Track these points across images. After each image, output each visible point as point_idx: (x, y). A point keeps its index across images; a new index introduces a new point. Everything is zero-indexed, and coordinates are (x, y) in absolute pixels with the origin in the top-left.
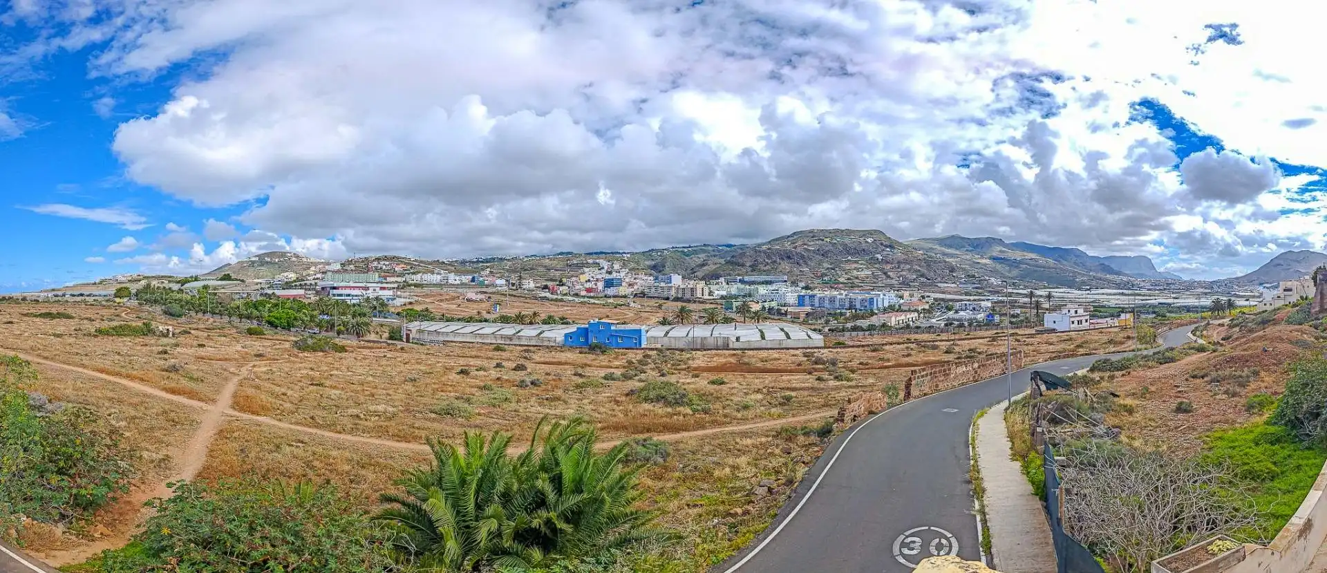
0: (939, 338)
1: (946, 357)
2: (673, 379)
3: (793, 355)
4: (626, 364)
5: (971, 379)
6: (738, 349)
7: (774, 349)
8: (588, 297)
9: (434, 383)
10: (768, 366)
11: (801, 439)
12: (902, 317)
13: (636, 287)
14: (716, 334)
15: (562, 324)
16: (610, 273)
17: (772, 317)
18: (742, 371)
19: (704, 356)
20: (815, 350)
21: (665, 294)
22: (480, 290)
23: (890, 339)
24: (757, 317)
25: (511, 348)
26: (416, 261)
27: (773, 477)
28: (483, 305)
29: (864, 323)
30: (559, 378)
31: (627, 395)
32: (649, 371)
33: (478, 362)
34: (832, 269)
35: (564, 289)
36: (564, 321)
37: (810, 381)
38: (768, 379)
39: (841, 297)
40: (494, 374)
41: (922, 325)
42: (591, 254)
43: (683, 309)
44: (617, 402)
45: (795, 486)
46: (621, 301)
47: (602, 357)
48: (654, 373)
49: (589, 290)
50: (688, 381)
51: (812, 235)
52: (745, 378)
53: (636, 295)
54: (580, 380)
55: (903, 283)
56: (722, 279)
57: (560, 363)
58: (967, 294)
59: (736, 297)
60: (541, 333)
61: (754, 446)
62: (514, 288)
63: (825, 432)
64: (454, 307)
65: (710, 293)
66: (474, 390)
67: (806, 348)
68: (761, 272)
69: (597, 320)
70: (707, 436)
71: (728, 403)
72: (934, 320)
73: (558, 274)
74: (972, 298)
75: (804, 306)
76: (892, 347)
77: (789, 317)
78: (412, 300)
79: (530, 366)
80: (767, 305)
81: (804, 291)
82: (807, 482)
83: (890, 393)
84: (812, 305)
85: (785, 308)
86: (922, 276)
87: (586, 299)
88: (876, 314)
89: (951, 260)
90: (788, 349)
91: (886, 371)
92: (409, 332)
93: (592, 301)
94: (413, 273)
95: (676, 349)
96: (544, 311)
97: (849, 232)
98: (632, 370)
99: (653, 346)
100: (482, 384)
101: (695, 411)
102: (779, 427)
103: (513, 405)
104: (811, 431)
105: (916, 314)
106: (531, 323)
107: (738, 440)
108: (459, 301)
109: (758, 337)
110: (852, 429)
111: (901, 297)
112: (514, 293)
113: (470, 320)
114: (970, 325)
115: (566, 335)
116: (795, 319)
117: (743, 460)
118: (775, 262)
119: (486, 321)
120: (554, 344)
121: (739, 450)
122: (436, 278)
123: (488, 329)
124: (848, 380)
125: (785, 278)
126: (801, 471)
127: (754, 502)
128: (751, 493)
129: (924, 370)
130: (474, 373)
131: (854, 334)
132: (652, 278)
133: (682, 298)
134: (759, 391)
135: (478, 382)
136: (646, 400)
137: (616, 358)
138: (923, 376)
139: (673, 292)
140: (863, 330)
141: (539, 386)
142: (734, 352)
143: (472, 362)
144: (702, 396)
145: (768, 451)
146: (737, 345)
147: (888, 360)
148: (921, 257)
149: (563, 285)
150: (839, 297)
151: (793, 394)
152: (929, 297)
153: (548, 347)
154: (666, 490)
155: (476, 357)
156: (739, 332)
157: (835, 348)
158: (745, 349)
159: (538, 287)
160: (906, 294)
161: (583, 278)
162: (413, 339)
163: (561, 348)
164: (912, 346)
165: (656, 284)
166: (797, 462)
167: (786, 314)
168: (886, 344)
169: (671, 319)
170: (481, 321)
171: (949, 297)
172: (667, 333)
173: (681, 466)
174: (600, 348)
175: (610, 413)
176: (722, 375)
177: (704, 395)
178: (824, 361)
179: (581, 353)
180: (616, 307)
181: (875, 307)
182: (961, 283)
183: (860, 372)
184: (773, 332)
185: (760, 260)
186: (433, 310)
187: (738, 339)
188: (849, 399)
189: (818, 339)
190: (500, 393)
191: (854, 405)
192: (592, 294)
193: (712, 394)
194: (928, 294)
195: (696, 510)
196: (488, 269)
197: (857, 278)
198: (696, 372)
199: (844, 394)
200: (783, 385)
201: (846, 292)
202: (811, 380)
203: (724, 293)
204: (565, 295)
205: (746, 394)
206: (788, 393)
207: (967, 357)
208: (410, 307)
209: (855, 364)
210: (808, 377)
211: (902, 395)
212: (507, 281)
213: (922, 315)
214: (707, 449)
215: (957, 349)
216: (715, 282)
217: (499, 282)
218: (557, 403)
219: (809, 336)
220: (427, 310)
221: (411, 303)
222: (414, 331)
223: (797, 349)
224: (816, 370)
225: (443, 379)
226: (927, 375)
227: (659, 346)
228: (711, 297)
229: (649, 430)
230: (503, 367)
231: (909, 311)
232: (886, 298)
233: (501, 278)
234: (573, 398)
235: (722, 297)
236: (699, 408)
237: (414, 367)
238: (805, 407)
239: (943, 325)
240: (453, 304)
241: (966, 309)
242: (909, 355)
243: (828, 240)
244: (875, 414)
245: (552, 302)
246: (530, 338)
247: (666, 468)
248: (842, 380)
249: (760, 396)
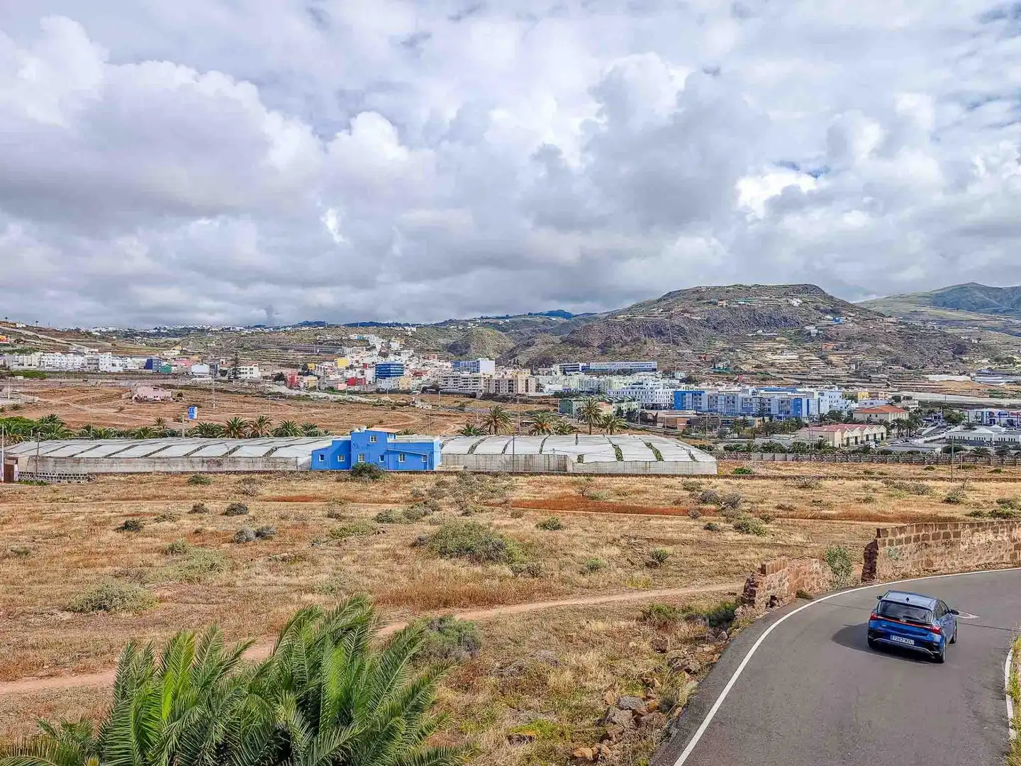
0: (931, 473)
1: (947, 511)
2: (482, 519)
3: (667, 487)
4: (411, 497)
5: (1007, 558)
6: (580, 475)
7: (636, 476)
8: (350, 393)
9: (70, 554)
10: (628, 502)
11: (684, 629)
12: (855, 432)
13: (424, 378)
14: (547, 449)
15: (308, 435)
16: (385, 355)
17: (633, 425)
18: (586, 508)
19: (529, 483)
20: (704, 480)
21: (470, 389)
22: (160, 382)
23: (834, 470)
24: (608, 425)
25: (220, 478)
26: (27, 328)
27: (640, 693)
28: (168, 408)
29: (786, 440)
30: (303, 522)
31: (413, 545)
32: (445, 507)
33: (160, 507)
34: (731, 350)
35: (310, 380)
36: (310, 431)
37: (694, 530)
38: (628, 523)
39: (746, 395)
40: (188, 524)
41: (895, 449)
42: (355, 325)
43: (497, 411)
44: (397, 558)
45: (676, 714)
46: (400, 399)
47: (372, 487)
48: (453, 510)
49: (351, 382)
50: (506, 522)
51: (696, 296)
52: (591, 519)
53: (424, 390)
54: (338, 525)
55: (857, 374)
56: (556, 367)
57: (305, 499)
58: (993, 394)
59: (576, 394)
60: (272, 451)
61: (609, 634)
62: (226, 378)
63: (722, 620)
64: (111, 412)
65: (539, 387)
66: (152, 558)
67: (688, 477)
68: (616, 356)
69: (365, 428)
70: (536, 613)
71: (569, 559)
72: (920, 441)
73: (300, 356)
74: (1006, 402)
75: (685, 409)
76: (836, 482)
77: (659, 425)
78: (19, 402)
79: (253, 507)
80: (624, 406)
81: (683, 385)
82: (697, 708)
83: (837, 565)
84: (697, 408)
85: (654, 412)
86: (896, 362)
87: (346, 397)
88: (807, 426)
89: (957, 331)
90: (658, 476)
91: (825, 524)
92: (10, 462)
93: (357, 398)
94: (21, 352)
95: (488, 473)
96: (277, 415)
97: (760, 290)
98: (420, 505)
99: (452, 468)
100: (167, 544)
101: (517, 571)
102: (647, 604)
103: (224, 576)
104: (698, 615)
105: (883, 429)
106: (255, 435)
107: (584, 623)
108: (121, 403)
109: (610, 456)
110: (767, 620)
111: (854, 398)
112: (224, 387)
113: (144, 434)
114: (1001, 453)
115: (314, 453)
116: (669, 430)
117: (590, 658)
118: (638, 339)
119: (173, 434)
120: (294, 469)
121: (585, 641)
122: (73, 362)
123: (179, 448)
124: (759, 532)
125: (654, 364)
126: (687, 687)
127: (610, 739)
128: (605, 719)
129: (902, 530)
130: (150, 526)
131: (768, 456)
132: (449, 364)
133: (496, 395)
134: (614, 542)
135: (159, 542)
136: (443, 553)
137: (395, 487)
138: (900, 542)
139: (482, 385)
140: (783, 451)
141: (271, 538)
142: (575, 478)
143: (146, 507)
144: (527, 547)
145: (631, 644)
146: (580, 468)
147: (829, 505)
148: (892, 329)
149: (308, 374)
150: (741, 395)
151: (669, 549)
152: (909, 398)
153: (284, 473)
154: (475, 710)
155: (155, 497)
156: (581, 449)
157: (736, 478)
158: (592, 475)
159: (265, 377)
160: (863, 394)
161: (342, 363)
162: (21, 474)
163: (306, 473)
164: (878, 484)
165: (456, 374)
166: (679, 669)
167: (655, 420)
168: (825, 478)
169: (479, 426)
170: (164, 435)
171: (951, 399)
172: (473, 448)
173: (498, 665)
174: (370, 472)
175: (386, 576)
176: (558, 515)
177: (530, 545)
178: (717, 498)
179: (338, 481)
180: (394, 408)
181: (804, 414)
182: (980, 373)
183: (779, 520)
184: (635, 447)
185: (614, 337)
186: (65, 420)
187: (580, 459)
188: (764, 566)
189: (707, 463)
190: (199, 556)
191: (771, 578)
192: (356, 388)
193: (542, 545)
194: (906, 394)
195: (524, 748)
196: (178, 348)
197: (772, 365)
198: (518, 510)
199: (753, 556)
200: (651, 534)
201: (754, 388)
202: (696, 529)
203: (559, 388)
204: (314, 389)
205: (595, 546)
206: (660, 548)
207: (995, 514)
208: (15, 414)
209: (769, 507)
210: (692, 523)
211: (857, 570)
212: (212, 366)
213: (894, 431)
214: (535, 637)
215: (971, 497)
216: (546, 371)
217: (196, 369)
218: (299, 565)
219: (692, 457)
220: (52, 418)
221: (16, 408)
222: (23, 459)
223: (673, 476)
224: (704, 512)
225: (88, 544)
226: (908, 540)
227: (460, 468)
228: (541, 394)
229: (446, 604)
230: (206, 511)
231: (869, 422)
232: (828, 399)
233: (202, 361)
234: (327, 552)
235: (557, 395)
236: (524, 567)
237: (24, 527)
238: (689, 573)
239: (939, 450)
240: (109, 407)
241: (992, 422)
242: (867, 500)
243: (724, 303)
244: (810, 599)
245: (289, 402)
246: (252, 460)
247: (474, 668)
248: (749, 533)
249: (615, 551)
